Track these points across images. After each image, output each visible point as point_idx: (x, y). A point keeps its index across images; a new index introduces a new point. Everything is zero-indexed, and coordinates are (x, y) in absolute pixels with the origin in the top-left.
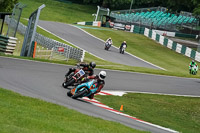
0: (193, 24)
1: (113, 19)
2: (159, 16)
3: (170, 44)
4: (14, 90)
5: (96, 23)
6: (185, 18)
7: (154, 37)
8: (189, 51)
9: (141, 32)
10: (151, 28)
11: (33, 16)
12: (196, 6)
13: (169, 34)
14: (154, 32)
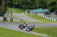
0: (48, 11)
1: (30, 12)
2: (40, 10)
3: (43, 16)
4: (9, 29)
5: (26, 13)
6: (46, 10)
7: (40, 15)
8: (48, 17)
9: (37, 14)
10: (39, 13)
11: (12, 12)
12: (48, 7)
13: (43, 14)
14: (40, 14)
